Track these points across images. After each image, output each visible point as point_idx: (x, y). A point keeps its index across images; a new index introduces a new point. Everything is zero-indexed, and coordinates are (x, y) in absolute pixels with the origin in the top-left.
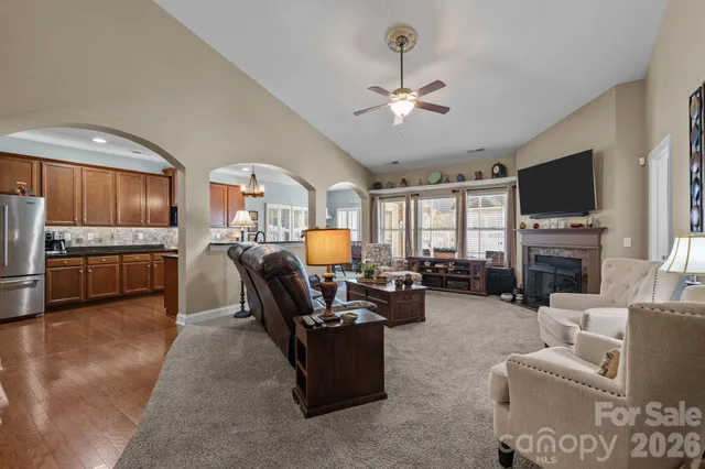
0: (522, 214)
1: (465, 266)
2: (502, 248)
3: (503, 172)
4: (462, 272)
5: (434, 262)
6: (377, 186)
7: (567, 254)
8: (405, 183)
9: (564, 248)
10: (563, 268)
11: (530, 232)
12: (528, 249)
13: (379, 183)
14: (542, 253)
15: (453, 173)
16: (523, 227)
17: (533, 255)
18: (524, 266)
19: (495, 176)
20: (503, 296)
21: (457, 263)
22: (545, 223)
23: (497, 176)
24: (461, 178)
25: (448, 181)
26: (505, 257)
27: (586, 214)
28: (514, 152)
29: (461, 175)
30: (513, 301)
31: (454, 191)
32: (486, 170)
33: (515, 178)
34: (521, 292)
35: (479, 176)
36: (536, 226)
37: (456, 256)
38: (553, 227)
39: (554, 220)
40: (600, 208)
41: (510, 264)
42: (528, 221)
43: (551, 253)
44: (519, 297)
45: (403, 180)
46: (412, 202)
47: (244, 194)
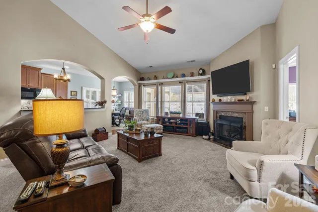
0: (213, 94)
1: (185, 121)
2: (204, 111)
3: (204, 73)
4: (184, 124)
5: (170, 119)
6: (142, 79)
7: (235, 115)
8: (156, 78)
9: (235, 111)
10: (234, 122)
11: (217, 103)
12: (216, 112)
13: (143, 78)
14: (223, 114)
15: (179, 73)
16: (214, 101)
17: (218, 115)
18: (214, 121)
19: (200, 75)
20: (204, 137)
21: (182, 119)
22: (225, 99)
23: (201, 75)
24: (184, 76)
25: (177, 77)
26: (205, 116)
27: (245, 94)
28: (209, 63)
29: (184, 74)
30: (209, 139)
31: (180, 82)
32: (196, 72)
33: (210, 76)
34: (213, 134)
35: (192, 75)
36: (220, 100)
37: (181, 116)
38: (229, 101)
39: (229, 97)
40: (253, 91)
41: (207, 119)
42: (216, 98)
43: (228, 114)
44: (212, 137)
45: (155, 76)
46: (160, 88)
47: (56, 79)
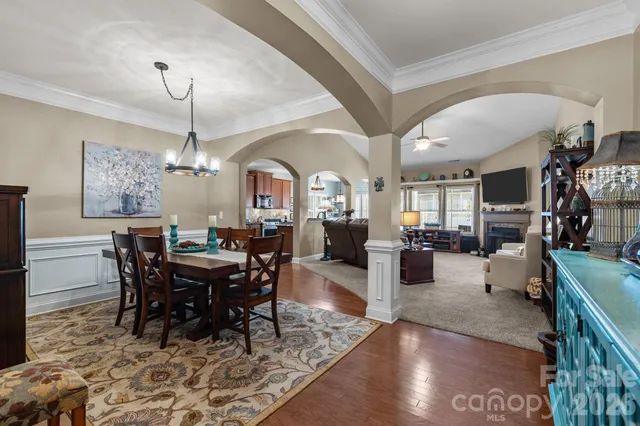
0: (484, 201)
1: (444, 235)
2: (470, 223)
3: (471, 175)
4: (445, 238)
5: (424, 232)
7: (511, 226)
8: (402, 179)
9: (509, 222)
10: (508, 234)
11: (488, 213)
12: (487, 224)
14: (496, 225)
15: (437, 174)
16: (484, 210)
17: (490, 227)
18: (485, 234)
19: (466, 177)
20: (472, 252)
21: (440, 232)
22: (499, 208)
23: (467, 177)
24: (443, 177)
25: (433, 179)
26: (472, 229)
27: (522, 203)
28: (479, 163)
30: (478, 255)
31: (438, 186)
32: (460, 172)
33: (480, 179)
34: (483, 250)
35: (455, 177)
36: (493, 209)
37: (440, 228)
38: (503, 210)
39: (504, 206)
40: (530, 199)
41: (475, 233)
42: (488, 206)
43: (502, 226)
44: (482, 253)
46: (408, 192)
